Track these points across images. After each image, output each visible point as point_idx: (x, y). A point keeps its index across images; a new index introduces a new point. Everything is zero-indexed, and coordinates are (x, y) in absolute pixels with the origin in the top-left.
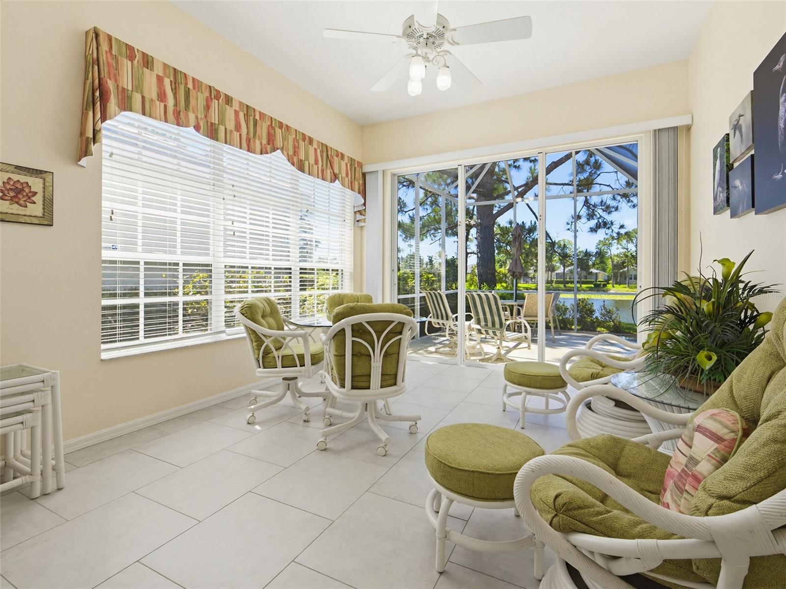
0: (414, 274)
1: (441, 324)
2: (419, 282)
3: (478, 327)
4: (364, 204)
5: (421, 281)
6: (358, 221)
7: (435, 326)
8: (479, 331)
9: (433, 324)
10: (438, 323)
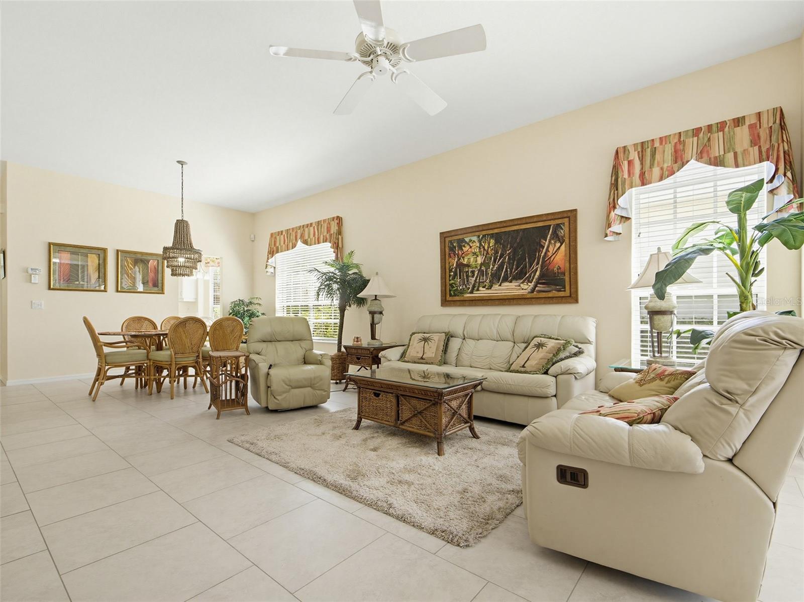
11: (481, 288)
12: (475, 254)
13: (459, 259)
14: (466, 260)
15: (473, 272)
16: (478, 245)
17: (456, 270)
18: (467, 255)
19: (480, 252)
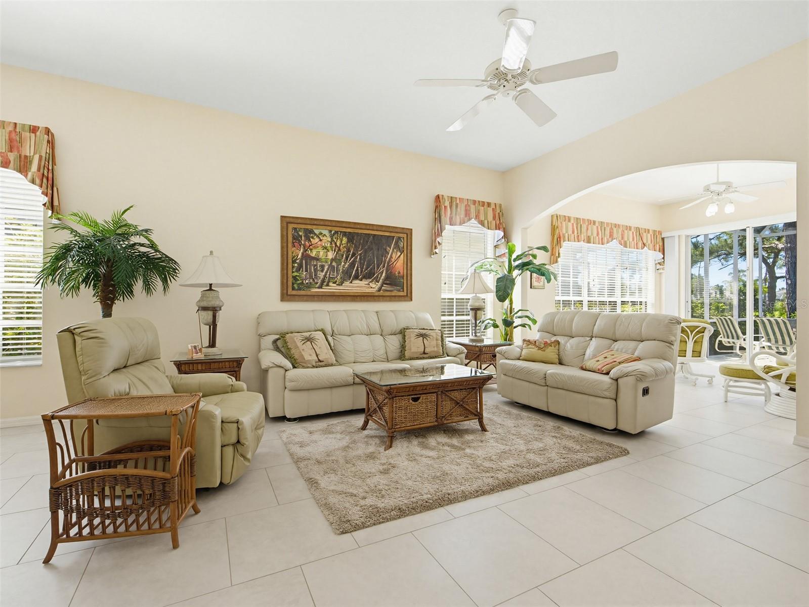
0: (703, 303)
1: (731, 343)
2: (708, 310)
3: (769, 344)
4: (663, 258)
5: (710, 309)
6: (658, 269)
7: (725, 344)
8: (770, 348)
9: (724, 343)
10: (729, 342)
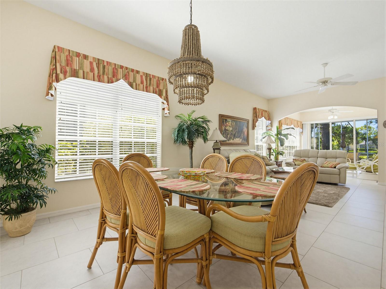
11: (231, 140)
12: (230, 126)
13: (225, 127)
14: (227, 128)
15: (229, 133)
16: (231, 123)
17: (224, 131)
18: (228, 126)
19: (231, 126)
